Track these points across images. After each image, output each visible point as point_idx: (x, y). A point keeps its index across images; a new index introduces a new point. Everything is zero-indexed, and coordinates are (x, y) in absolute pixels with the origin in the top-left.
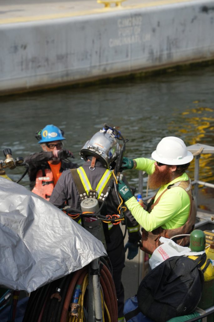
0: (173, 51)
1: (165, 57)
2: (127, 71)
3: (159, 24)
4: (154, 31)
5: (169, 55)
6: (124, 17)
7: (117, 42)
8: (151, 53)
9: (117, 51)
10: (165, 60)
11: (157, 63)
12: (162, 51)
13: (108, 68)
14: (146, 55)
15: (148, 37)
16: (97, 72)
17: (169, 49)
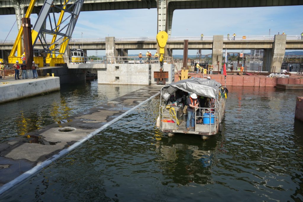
0: (23, 94)
1: (21, 95)
2: (12, 100)
3: (19, 88)
4: (18, 89)
5: (23, 95)
6: (10, 86)
7: (8, 92)
8: (18, 94)
9: (9, 94)
10: (21, 96)
11: (20, 97)
12: (20, 94)
13: (7, 99)
14: (17, 95)
15: (17, 91)
16: (4, 100)
17: (22, 93)
